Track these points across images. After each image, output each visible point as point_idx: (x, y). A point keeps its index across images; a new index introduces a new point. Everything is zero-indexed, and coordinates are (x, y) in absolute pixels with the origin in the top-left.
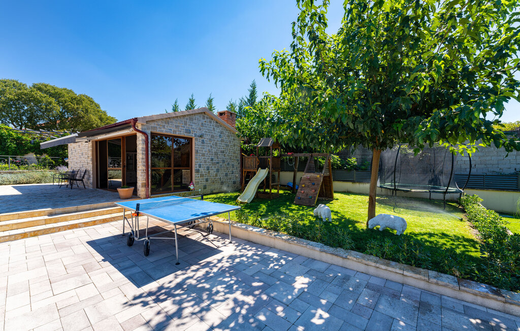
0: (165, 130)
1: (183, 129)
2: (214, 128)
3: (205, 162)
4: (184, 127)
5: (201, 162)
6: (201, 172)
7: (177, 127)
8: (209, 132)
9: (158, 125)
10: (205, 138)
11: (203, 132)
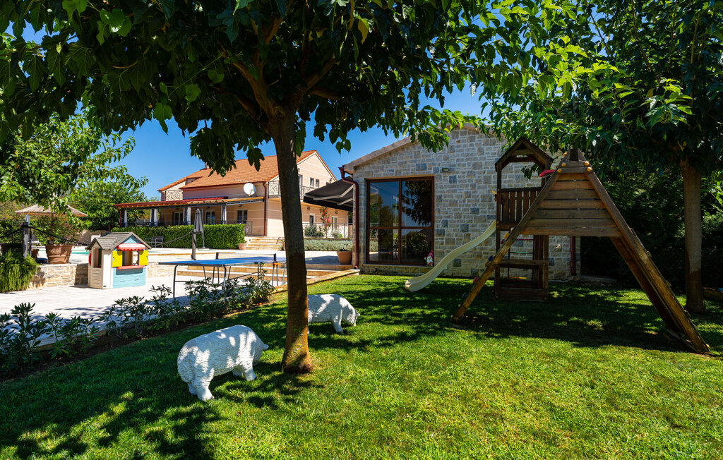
0: (382, 173)
1: (413, 166)
2: (480, 150)
3: (459, 216)
4: (415, 161)
5: (449, 217)
6: (449, 235)
7: (401, 164)
8: (467, 159)
9: (374, 168)
10: (457, 173)
11: (454, 162)
